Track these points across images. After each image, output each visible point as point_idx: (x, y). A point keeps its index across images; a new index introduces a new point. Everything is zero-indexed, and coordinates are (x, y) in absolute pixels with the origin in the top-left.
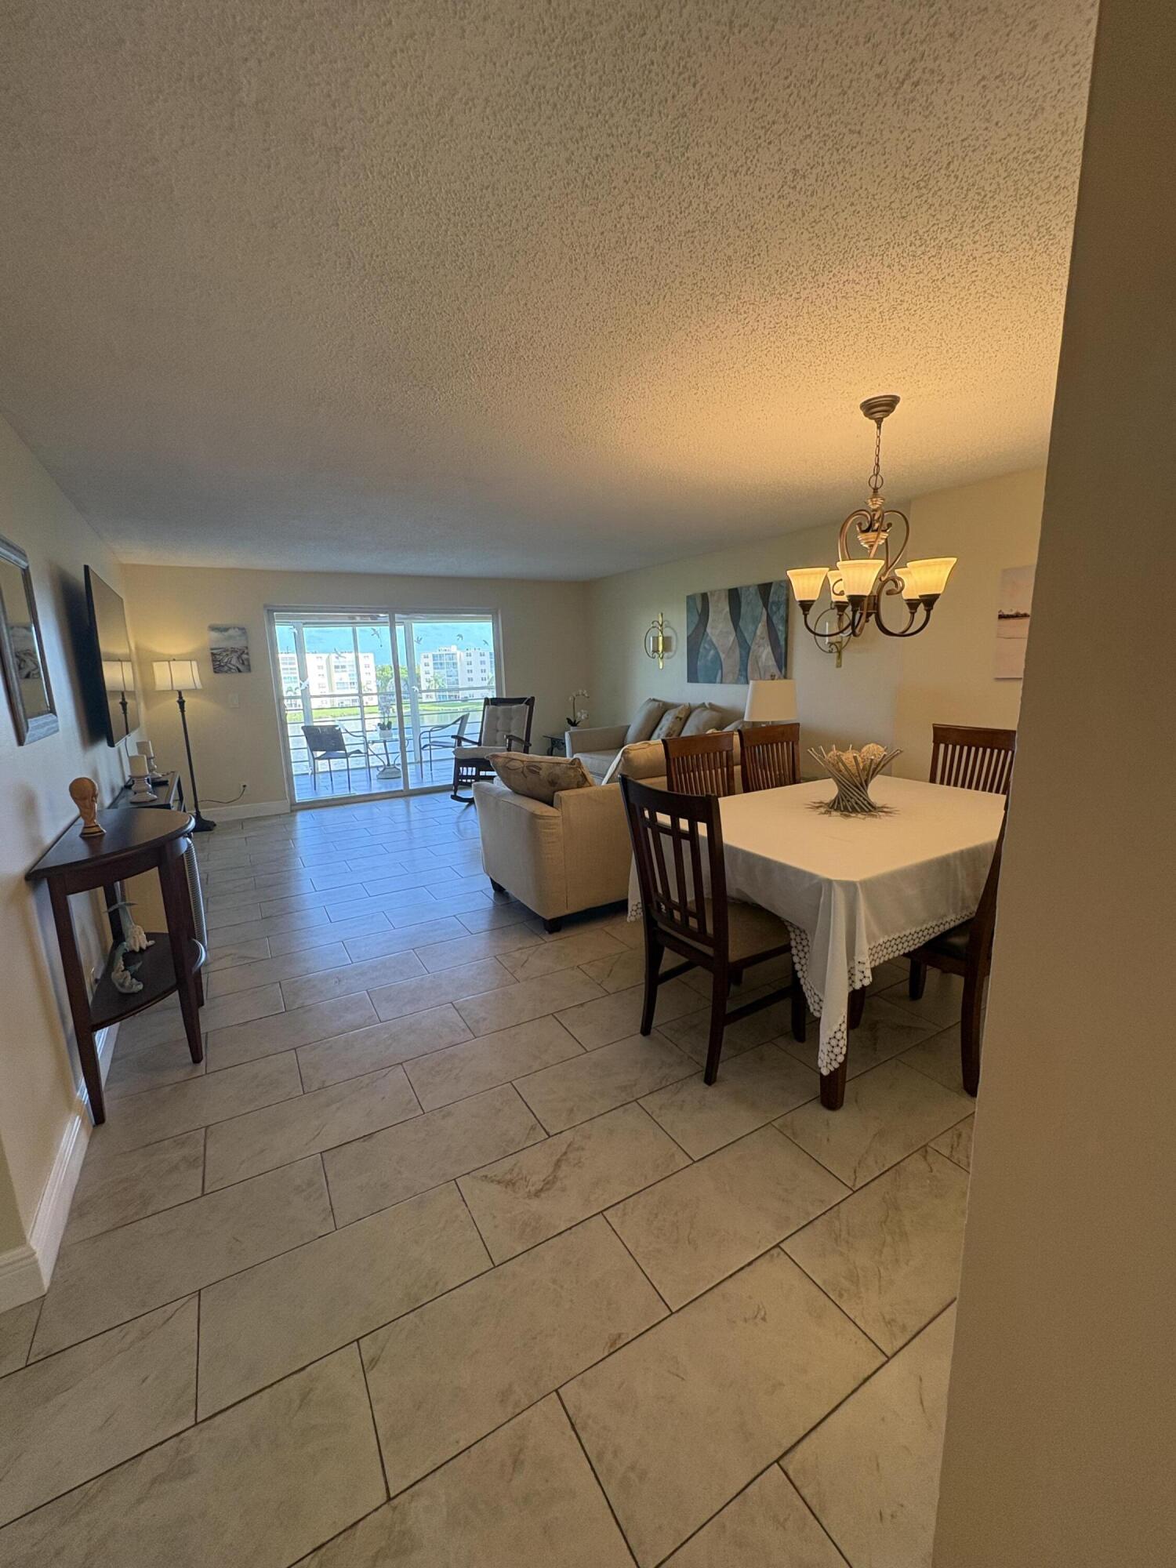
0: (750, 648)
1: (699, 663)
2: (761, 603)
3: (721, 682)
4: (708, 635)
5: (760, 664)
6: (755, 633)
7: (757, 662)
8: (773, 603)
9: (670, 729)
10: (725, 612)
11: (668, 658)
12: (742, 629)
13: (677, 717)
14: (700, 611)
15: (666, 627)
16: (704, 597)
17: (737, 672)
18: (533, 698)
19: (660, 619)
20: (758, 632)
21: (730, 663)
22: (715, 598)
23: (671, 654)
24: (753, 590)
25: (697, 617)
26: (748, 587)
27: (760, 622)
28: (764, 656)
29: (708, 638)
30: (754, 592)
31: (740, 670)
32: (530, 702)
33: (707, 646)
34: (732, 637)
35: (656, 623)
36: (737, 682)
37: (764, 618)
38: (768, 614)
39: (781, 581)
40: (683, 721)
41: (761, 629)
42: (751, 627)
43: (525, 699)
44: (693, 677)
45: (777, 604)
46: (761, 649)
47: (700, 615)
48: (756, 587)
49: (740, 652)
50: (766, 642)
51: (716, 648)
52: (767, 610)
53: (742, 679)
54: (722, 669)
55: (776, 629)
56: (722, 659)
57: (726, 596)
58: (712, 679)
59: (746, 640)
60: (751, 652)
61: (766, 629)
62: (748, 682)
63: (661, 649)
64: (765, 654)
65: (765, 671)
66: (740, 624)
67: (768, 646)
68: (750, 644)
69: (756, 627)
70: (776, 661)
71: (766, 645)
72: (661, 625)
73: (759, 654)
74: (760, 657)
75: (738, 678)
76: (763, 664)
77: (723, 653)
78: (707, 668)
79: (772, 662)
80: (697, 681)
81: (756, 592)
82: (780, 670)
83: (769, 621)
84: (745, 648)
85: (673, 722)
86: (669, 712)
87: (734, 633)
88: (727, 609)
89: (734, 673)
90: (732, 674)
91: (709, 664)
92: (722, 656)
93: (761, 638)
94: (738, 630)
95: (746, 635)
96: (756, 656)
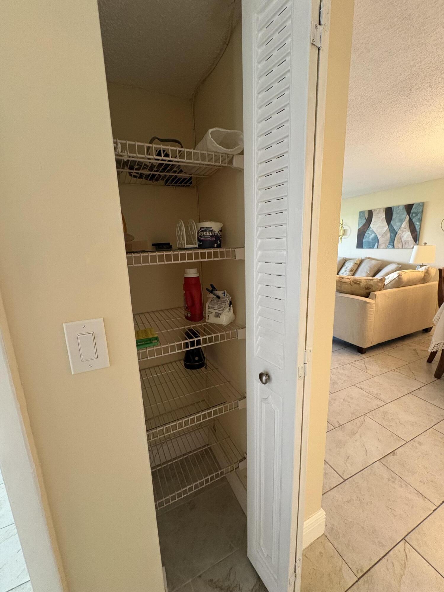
0: (397, 233)
1: (364, 240)
2: (406, 213)
3: (377, 248)
4: (371, 228)
5: (402, 240)
6: (401, 226)
7: (401, 239)
8: (414, 213)
9: (352, 268)
10: (382, 218)
11: (345, 238)
12: (393, 225)
13: (356, 264)
14: (366, 218)
15: (345, 225)
16: (370, 212)
17: (388, 243)
19: (342, 222)
20: (403, 226)
21: (384, 239)
22: (377, 212)
23: (346, 237)
25: (365, 221)
26: (399, 206)
27: (404, 221)
28: (405, 236)
29: (371, 229)
30: (402, 208)
31: (389, 243)
33: (369, 233)
34: (386, 229)
36: (387, 247)
37: (408, 219)
38: (410, 218)
39: (420, 203)
40: (358, 265)
41: (405, 224)
42: (398, 224)
44: (360, 245)
45: (417, 214)
46: (404, 233)
47: (366, 220)
48: (404, 206)
49: (390, 235)
50: (408, 228)
51: (375, 233)
52: (409, 216)
53: (391, 246)
54: (378, 242)
55: (415, 224)
56: (379, 238)
57: (384, 211)
58: (372, 247)
59: (394, 230)
60: (397, 235)
61: (408, 224)
62: (394, 248)
63: (341, 235)
64: (407, 235)
65: (405, 243)
66: (392, 222)
67: (408, 231)
68: (397, 231)
69: (402, 224)
70: (413, 238)
71: (407, 231)
72: (342, 225)
73: (402, 235)
74: (403, 236)
75: (388, 246)
76: (404, 240)
77: (379, 235)
78: (369, 242)
79: (410, 238)
80: (362, 248)
81: (403, 208)
82: (416, 242)
83: (410, 221)
84: (394, 233)
85: (353, 266)
86: (348, 261)
87: (387, 227)
88: (384, 216)
89: (385, 244)
90: (384, 244)
91: (370, 240)
92: (379, 237)
93: (404, 228)
94: (390, 225)
95: (395, 227)
96: (400, 237)
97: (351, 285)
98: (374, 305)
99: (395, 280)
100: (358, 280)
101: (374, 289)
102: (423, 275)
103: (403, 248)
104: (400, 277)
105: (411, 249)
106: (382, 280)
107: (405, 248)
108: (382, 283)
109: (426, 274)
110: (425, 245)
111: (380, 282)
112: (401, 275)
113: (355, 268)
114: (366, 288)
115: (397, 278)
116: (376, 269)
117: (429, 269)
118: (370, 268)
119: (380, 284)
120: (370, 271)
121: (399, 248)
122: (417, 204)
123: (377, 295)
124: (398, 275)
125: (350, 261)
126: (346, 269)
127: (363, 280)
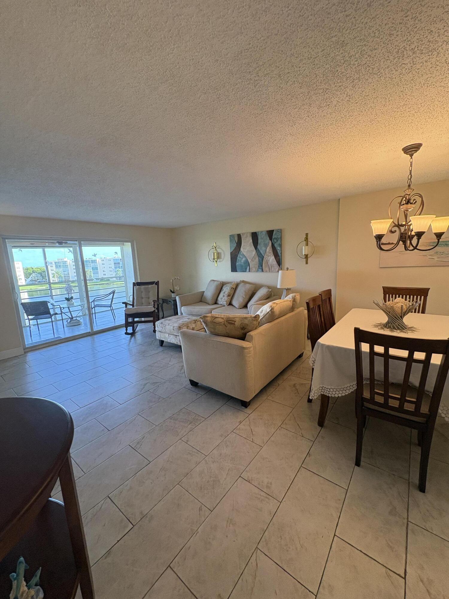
0: (263, 257)
1: (237, 264)
2: (268, 238)
3: (249, 271)
4: (241, 251)
6: (266, 251)
7: (268, 263)
8: (274, 239)
10: (250, 242)
11: (220, 262)
12: (259, 249)
13: (232, 288)
14: (237, 241)
15: (218, 248)
16: (239, 236)
18: (158, 281)
19: (215, 244)
20: (267, 250)
21: (254, 263)
22: (245, 236)
23: (221, 260)
24: (264, 233)
25: (236, 244)
26: (262, 232)
27: (268, 246)
28: (271, 260)
29: (242, 253)
31: (259, 266)
32: (157, 283)
33: (241, 257)
34: (254, 252)
35: (213, 247)
36: (257, 271)
37: (270, 244)
38: (272, 243)
39: (278, 230)
40: (234, 289)
41: (269, 249)
42: (264, 248)
43: (155, 282)
44: (234, 269)
45: (277, 239)
46: (269, 257)
47: (237, 244)
48: (266, 232)
49: (259, 259)
50: (272, 253)
51: (246, 257)
52: (271, 241)
53: (260, 270)
54: (249, 266)
55: (277, 249)
57: (250, 235)
58: (244, 271)
59: (261, 254)
60: (264, 259)
61: (271, 249)
63: (216, 258)
64: (272, 259)
65: (271, 267)
66: (258, 247)
67: (273, 256)
68: (263, 255)
69: (267, 248)
70: (277, 262)
71: (271, 256)
72: (216, 248)
74: (269, 260)
75: (258, 269)
76: (270, 264)
77: (250, 259)
78: (241, 266)
79: (275, 263)
80: (236, 271)
81: (266, 234)
82: (279, 266)
83: (273, 246)
84: (261, 257)
85: (230, 290)
86: (225, 285)
87: (255, 251)
90: (255, 268)
91: (242, 264)
92: (249, 261)
93: (269, 253)
94: (257, 249)
95: (261, 252)
96: (267, 260)
97: (225, 325)
98: (252, 349)
99: (269, 314)
100: (232, 319)
101: (250, 329)
102: (291, 305)
103: (270, 272)
104: (273, 310)
105: (277, 273)
106: (256, 318)
107: (272, 272)
108: (257, 320)
109: (294, 303)
110: (287, 270)
111: (254, 320)
112: (274, 309)
113: (232, 293)
114: (241, 328)
115: (270, 312)
116: (250, 293)
117: (296, 297)
118: (245, 292)
119: (255, 323)
120: (246, 295)
121: (267, 272)
122: (276, 230)
123: (254, 336)
124: (271, 309)
125: (227, 285)
126: (224, 294)
127: (237, 319)
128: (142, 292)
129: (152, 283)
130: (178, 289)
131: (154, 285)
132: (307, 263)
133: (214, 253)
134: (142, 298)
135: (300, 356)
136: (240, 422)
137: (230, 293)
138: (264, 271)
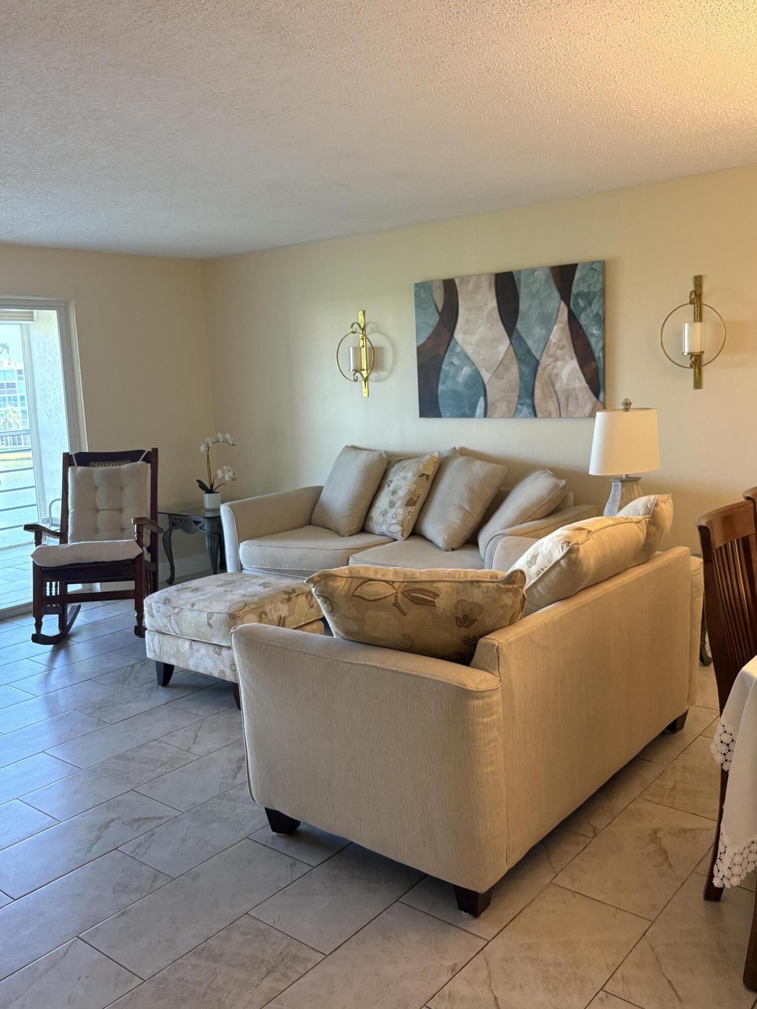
0: (538, 363)
1: (441, 387)
2: (556, 295)
3: (485, 416)
4: (457, 343)
6: (547, 340)
7: (553, 386)
8: (578, 295)
9: (412, 492)
10: (488, 308)
11: (378, 380)
12: (523, 334)
13: (422, 475)
14: (440, 307)
15: (373, 332)
16: (450, 287)
17: (516, 399)
18: (155, 451)
19: (361, 318)
20: (553, 338)
21: (502, 385)
22: (471, 286)
23: (384, 374)
24: (541, 275)
25: (436, 317)
26: (533, 271)
27: (555, 324)
28: (564, 375)
29: (458, 350)
30: (543, 278)
31: (519, 397)
32: (151, 457)
33: (456, 361)
34: (504, 346)
35: (356, 326)
36: (515, 413)
37: (564, 316)
38: (569, 312)
39: (594, 263)
40: (431, 478)
41: (559, 333)
42: (538, 332)
43: (142, 452)
44: (429, 406)
45: (589, 298)
46: (559, 364)
47: (440, 315)
48: (548, 271)
49: (520, 370)
50: (569, 350)
51: (473, 364)
52: (568, 304)
53: (525, 410)
54: (485, 396)
55: (587, 333)
56: (486, 381)
57: (490, 284)
58: (468, 412)
59: (529, 351)
60: (540, 369)
61: (568, 332)
62: (536, 416)
63: (364, 366)
64: (568, 370)
65: (567, 399)
66: (518, 326)
67: (572, 359)
68: (538, 358)
69: (550, 331)
70: (588, 382)
71: (567, 358)
72: (363, 329)
73: (555, 371)
74: (557, 375)
75: (516, 408)
76: (563, 387)
77: (487, 371)
78: (456, 396)
79: (580, 383)
80: (438, 415)
81: (547, 278)
82: (597, 395)
83: (573, 321)
84: (529, 363)
85: (416, 482)
86: (397, 466)
87: (508, 342)
88: (494, 303)
89: (509, 402)
90: (505, 404)
91: (460, 388)
92: (486, 376)
93: (558, 347)
94: (515, 336)
95: (530, 343)
96: (550, 376)
97: (400, 609)
98: (497, 697)
99: (558, 569)
100: (426, 586)
101: (489, 622)
102: (642, 537)
103: (563, 415)
104: (573, 556)
105: (590, 420)
106: (514, 583)
107: (570, 416)
108: (516, 592)
109: (653, 528)
110: (627, 410)
111: (507, 591)
112: (578, 550)
113: (423, 493)
114: (457, 618)
115: (562, 562)
116: (489, 493)
117: (658, 509)
118: (471, 490)
119: (508, 600)
120: (471, 502)
121: (549, 416)
122: (585, 264)
123: (504, 651)
124: (566, 549)
125: (406, 463)
126: (394, 498)
127: (442, 587)
128: (96, 489)
129: (132, 456)
130: (227, 478)
131: (140, 462)
132: (698, 384)
133: (357, 350)
134: (97, 510)
135: (675, 727)
136: (455, 971)
137: (413, 493)
138: (539, 415)
